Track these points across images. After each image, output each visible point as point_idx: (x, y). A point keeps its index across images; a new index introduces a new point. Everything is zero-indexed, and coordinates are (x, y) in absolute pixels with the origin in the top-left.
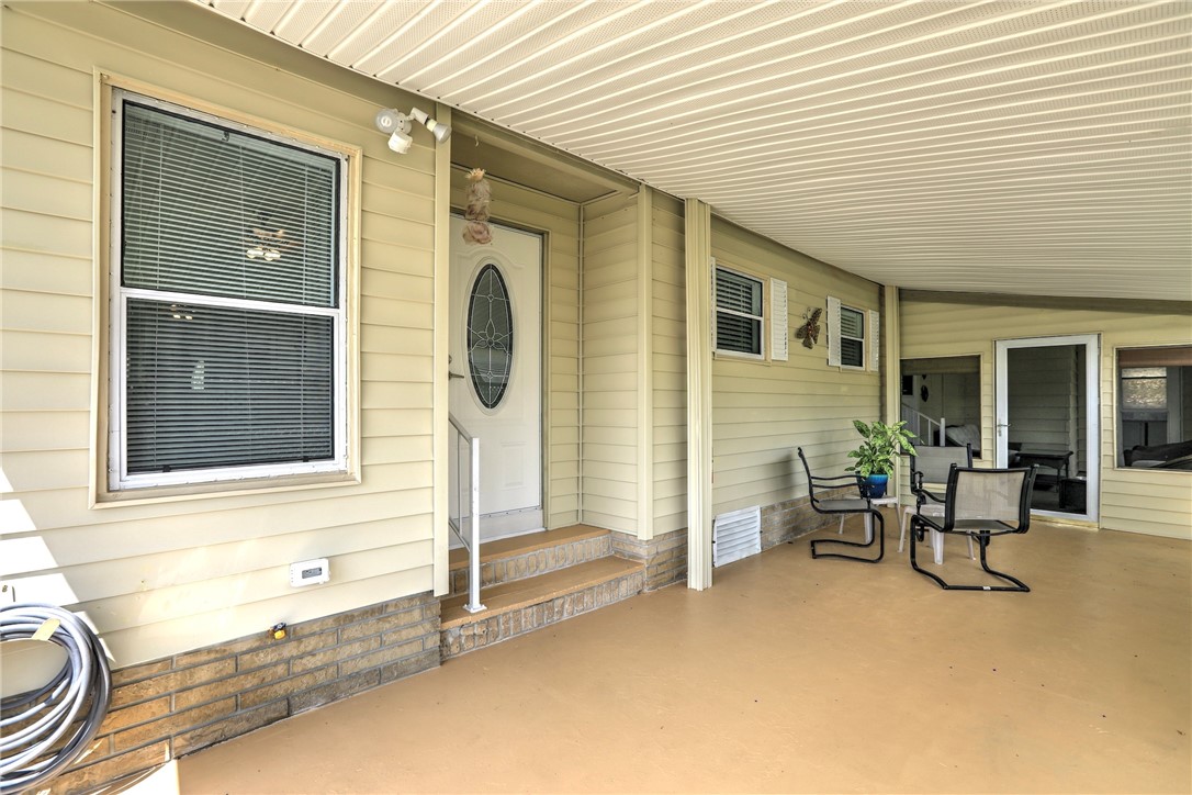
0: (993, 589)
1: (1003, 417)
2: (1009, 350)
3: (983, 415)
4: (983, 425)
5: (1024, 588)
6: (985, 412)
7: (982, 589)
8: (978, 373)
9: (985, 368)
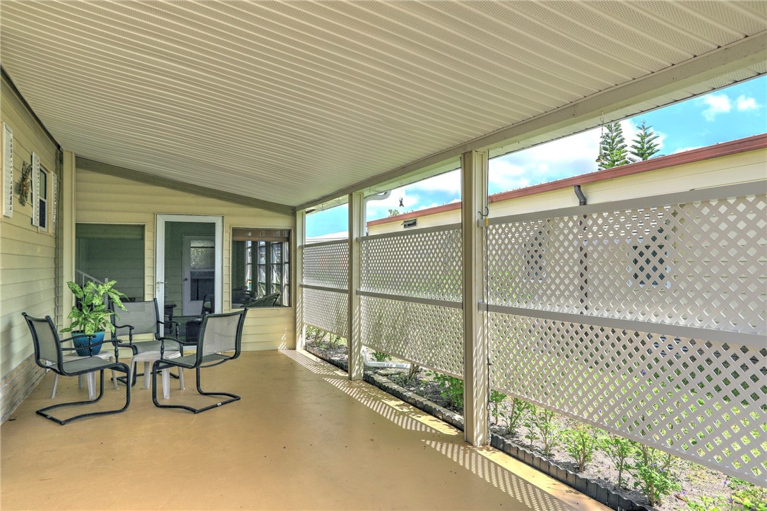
0: (223, 404)
1: (161, 277)
2: (166, 222)
3: (146, 275)
4: (146, 283)
5: (236, 398)
6: (148, 272)
7: (217, 406)
8: (143, 239)
9: (148, 235)
